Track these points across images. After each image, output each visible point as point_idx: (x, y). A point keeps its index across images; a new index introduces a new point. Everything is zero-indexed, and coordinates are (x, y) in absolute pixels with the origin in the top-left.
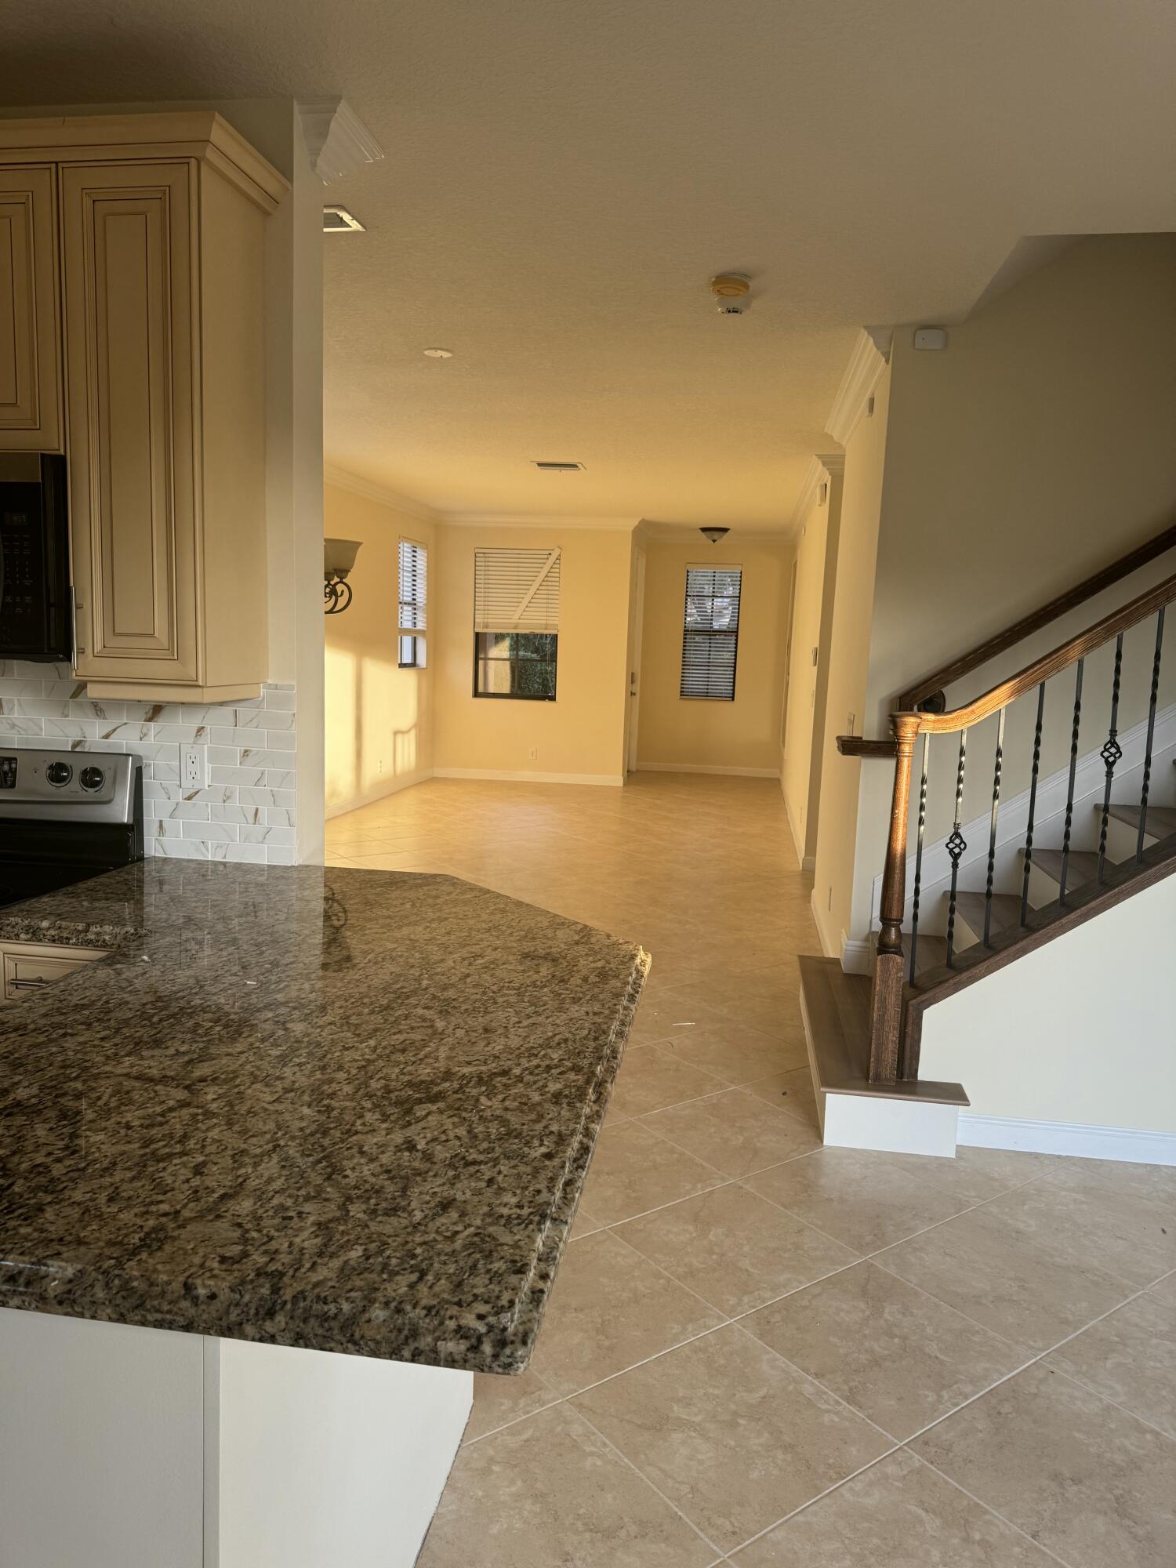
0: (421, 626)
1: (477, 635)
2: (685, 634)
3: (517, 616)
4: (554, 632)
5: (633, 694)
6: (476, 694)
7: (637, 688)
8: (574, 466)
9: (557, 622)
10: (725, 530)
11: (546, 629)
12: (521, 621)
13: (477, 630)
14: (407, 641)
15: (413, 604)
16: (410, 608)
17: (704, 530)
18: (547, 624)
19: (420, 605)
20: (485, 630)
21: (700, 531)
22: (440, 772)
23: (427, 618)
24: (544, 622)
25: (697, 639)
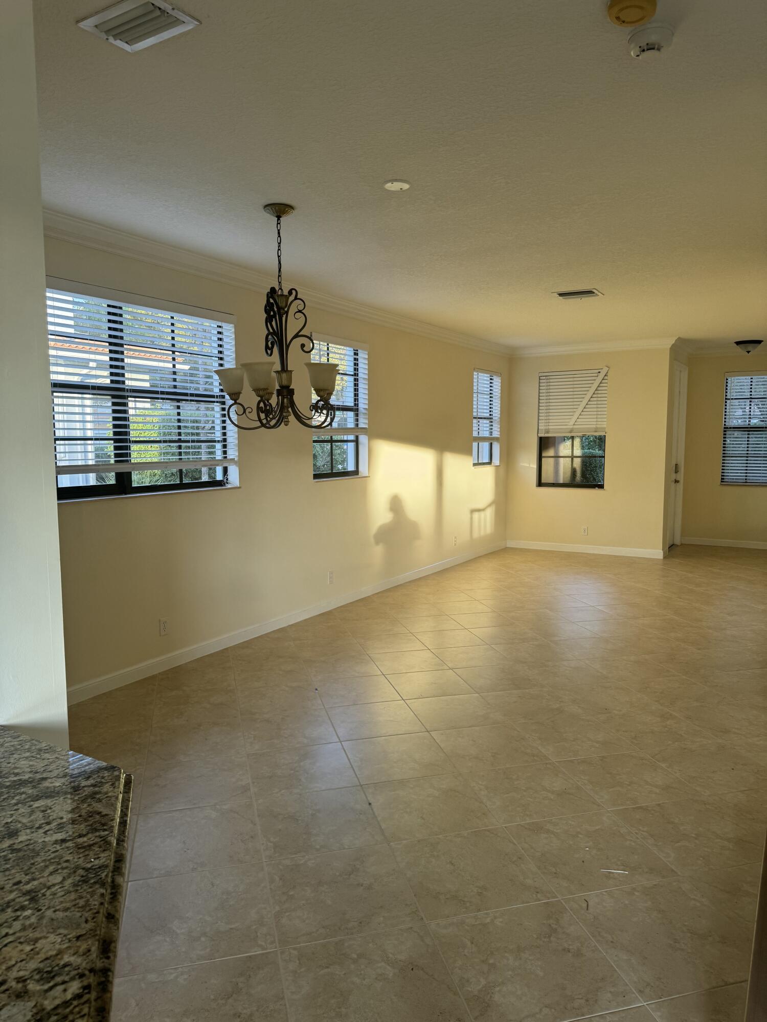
0: (496, 434)
1: (541, 439)
2: (725, 431)
3: (572, 423)
4: (602, 434)
5: (676, 481)
6: (540, 484)
7: (681, 476)
8: (589, 293)
9: (605, 426)
10: (759, 342)
11: (596, 432)
12: (575, 427)
13: (540, 435)
14: (485, 446)
15: (490, 418)
16: (488, 422)
17: (738, 343)
18: (597, 428)
19: (496, 418)
20: (546, 435)
21: (735, 345)
22: (511, 544)
23: (500, 428)
24: (595, 426)
25: (736, 434)
